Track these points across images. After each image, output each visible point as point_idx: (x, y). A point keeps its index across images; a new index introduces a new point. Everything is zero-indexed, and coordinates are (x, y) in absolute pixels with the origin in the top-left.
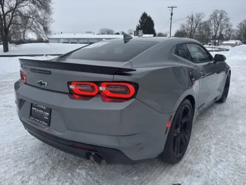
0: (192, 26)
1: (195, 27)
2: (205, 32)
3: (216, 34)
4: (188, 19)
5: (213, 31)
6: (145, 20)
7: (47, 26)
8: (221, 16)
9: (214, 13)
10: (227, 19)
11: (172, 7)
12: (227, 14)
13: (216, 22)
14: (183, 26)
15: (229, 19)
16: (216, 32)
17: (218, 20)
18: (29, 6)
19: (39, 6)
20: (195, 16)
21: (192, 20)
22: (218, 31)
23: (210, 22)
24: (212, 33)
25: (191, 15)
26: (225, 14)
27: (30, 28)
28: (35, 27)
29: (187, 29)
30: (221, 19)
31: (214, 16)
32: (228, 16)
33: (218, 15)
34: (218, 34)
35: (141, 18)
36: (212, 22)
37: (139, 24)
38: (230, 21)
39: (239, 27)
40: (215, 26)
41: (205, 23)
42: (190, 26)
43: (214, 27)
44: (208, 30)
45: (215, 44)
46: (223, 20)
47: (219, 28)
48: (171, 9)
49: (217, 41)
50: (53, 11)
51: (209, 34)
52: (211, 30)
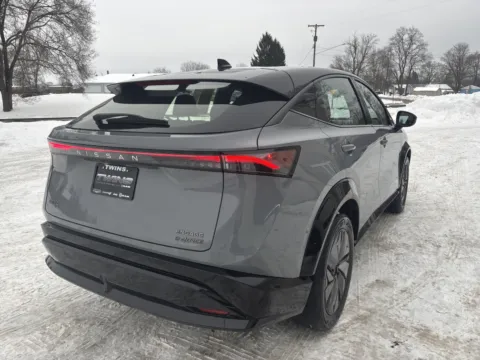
0: (356, 60)
1: (360, 59)
2: (383, 71)
3: (402, 73)
4: (348, 46)
5: (397, 68)
6: (269, 47)
7: (85, 63)
8: (411, 39)
9: (398, 34)
10: (422, 45)
11: (316, 26)
12: (421, 35)
13: (402, 51)
14: (339, 60)
15: (427, 45)
16: (402, 69)
17: (406, 46)
18: (51, 27)
19: (68, 27)
20: (360, 41)
21: (355, 49)
22: (406, 68)
23: (390, 50)
24: (395, 71)
25: (352, 38)
26: (417, 36)
27: (51, 66)
28: (62, 65)
29: (346, 65)
30: (411, 44)
31: (398, 39)
32: (425, 39)
33: (406, 37)
34: (406, 74)
35: (260, 45)
36: (394, 51)
37: (257, 55)
38: (428, 48)
39: (445, 60)
40: (400, 59)
41: (380, 52)
42: (352, 59)
43: (398, 61)
44: (387, 64)
45: (401, 92)
46: (414, 46)
47: (408, 61)
48: (314, 29)
49: (404, 86)
50: (95, 35)
51: (390, 73)
52: (393, 66)
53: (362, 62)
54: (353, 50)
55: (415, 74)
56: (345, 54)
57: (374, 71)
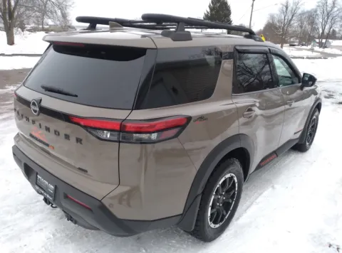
0: (286, 17)
1: (290, 18)
2: (308, 28)
3: (323, 31)
4: (281, 6)
5: (320, 26)
6: (218, 5)
8: (334, 3)
13: (325, 12)
14: (272, 17)
17: (329, 9)
20: (291, 2)
21: (287, 8)
22: (327, 27)
23: (316, 11)
24: (318, 29)
29: (279, 21)
30: (333, 7)
31: (323, 3)
34: (326, 31)
35: (212, 2)
36: (318, 12)
37: (209, 10)
40: (323, 19)
41: (308, 12)
42: (283, 17)
43: (321, 20)
44: (312, 23)
45: (321, 45)
46: (336, 9)
47: (329, 21)
49: (324, 41)
51: (314, 29)
52: (316, 24)
53: (291, 20)
54: (285, 9)
55: (334, 31)
56: (278, 12)
57: (301, 27)
